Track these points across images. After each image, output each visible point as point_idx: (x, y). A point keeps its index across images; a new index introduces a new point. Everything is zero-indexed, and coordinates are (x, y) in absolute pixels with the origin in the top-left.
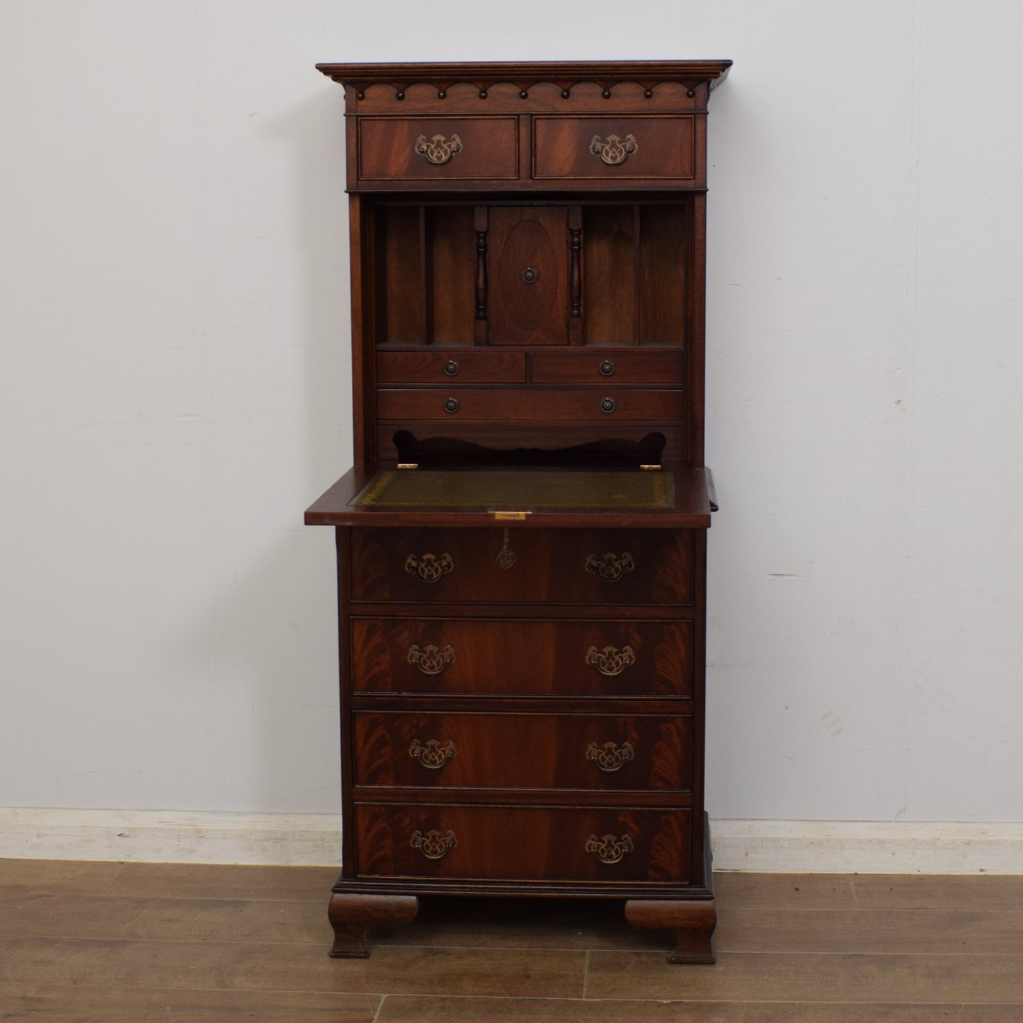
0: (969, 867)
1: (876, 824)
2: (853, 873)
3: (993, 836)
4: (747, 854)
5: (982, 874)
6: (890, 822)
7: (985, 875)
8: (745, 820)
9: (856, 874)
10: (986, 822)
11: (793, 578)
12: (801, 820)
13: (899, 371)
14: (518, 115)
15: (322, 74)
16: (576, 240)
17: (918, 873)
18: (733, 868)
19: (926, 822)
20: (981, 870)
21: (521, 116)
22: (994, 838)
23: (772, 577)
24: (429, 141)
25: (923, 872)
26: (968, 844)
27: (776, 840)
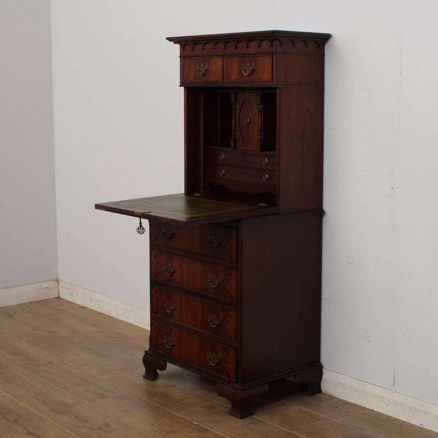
0: (416, 421)
1: (382, 389)
2: (372, 409)
3: (426, 409)
4: (334, 388)
5: (421, 426)
6: (388, 389)
7: (423, 427)
8: (336, 372)
9: (373, 410)
10: (425, 401)
11: (354, 265)
12: (355, 378)
13: (393, 173)
14: (223, 56)
15: (169, 41)
16: (260, 107)
17: (396, 417)
18: (330, 393)
19: (402, 394)
20: (421, 424)
21: (224, 56)
22: (426, 410)
23: (347, 263)
24: (199, 66)
25: (399, 418)
26: (416, 410)
27: (345, 385)
